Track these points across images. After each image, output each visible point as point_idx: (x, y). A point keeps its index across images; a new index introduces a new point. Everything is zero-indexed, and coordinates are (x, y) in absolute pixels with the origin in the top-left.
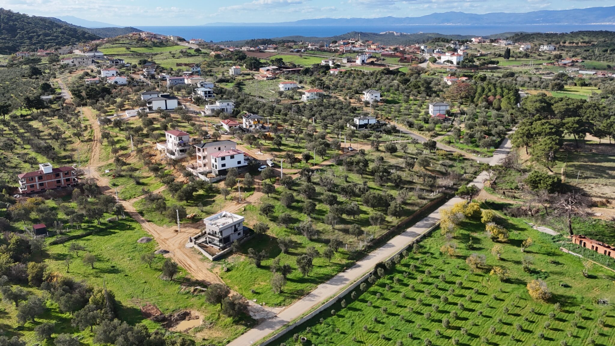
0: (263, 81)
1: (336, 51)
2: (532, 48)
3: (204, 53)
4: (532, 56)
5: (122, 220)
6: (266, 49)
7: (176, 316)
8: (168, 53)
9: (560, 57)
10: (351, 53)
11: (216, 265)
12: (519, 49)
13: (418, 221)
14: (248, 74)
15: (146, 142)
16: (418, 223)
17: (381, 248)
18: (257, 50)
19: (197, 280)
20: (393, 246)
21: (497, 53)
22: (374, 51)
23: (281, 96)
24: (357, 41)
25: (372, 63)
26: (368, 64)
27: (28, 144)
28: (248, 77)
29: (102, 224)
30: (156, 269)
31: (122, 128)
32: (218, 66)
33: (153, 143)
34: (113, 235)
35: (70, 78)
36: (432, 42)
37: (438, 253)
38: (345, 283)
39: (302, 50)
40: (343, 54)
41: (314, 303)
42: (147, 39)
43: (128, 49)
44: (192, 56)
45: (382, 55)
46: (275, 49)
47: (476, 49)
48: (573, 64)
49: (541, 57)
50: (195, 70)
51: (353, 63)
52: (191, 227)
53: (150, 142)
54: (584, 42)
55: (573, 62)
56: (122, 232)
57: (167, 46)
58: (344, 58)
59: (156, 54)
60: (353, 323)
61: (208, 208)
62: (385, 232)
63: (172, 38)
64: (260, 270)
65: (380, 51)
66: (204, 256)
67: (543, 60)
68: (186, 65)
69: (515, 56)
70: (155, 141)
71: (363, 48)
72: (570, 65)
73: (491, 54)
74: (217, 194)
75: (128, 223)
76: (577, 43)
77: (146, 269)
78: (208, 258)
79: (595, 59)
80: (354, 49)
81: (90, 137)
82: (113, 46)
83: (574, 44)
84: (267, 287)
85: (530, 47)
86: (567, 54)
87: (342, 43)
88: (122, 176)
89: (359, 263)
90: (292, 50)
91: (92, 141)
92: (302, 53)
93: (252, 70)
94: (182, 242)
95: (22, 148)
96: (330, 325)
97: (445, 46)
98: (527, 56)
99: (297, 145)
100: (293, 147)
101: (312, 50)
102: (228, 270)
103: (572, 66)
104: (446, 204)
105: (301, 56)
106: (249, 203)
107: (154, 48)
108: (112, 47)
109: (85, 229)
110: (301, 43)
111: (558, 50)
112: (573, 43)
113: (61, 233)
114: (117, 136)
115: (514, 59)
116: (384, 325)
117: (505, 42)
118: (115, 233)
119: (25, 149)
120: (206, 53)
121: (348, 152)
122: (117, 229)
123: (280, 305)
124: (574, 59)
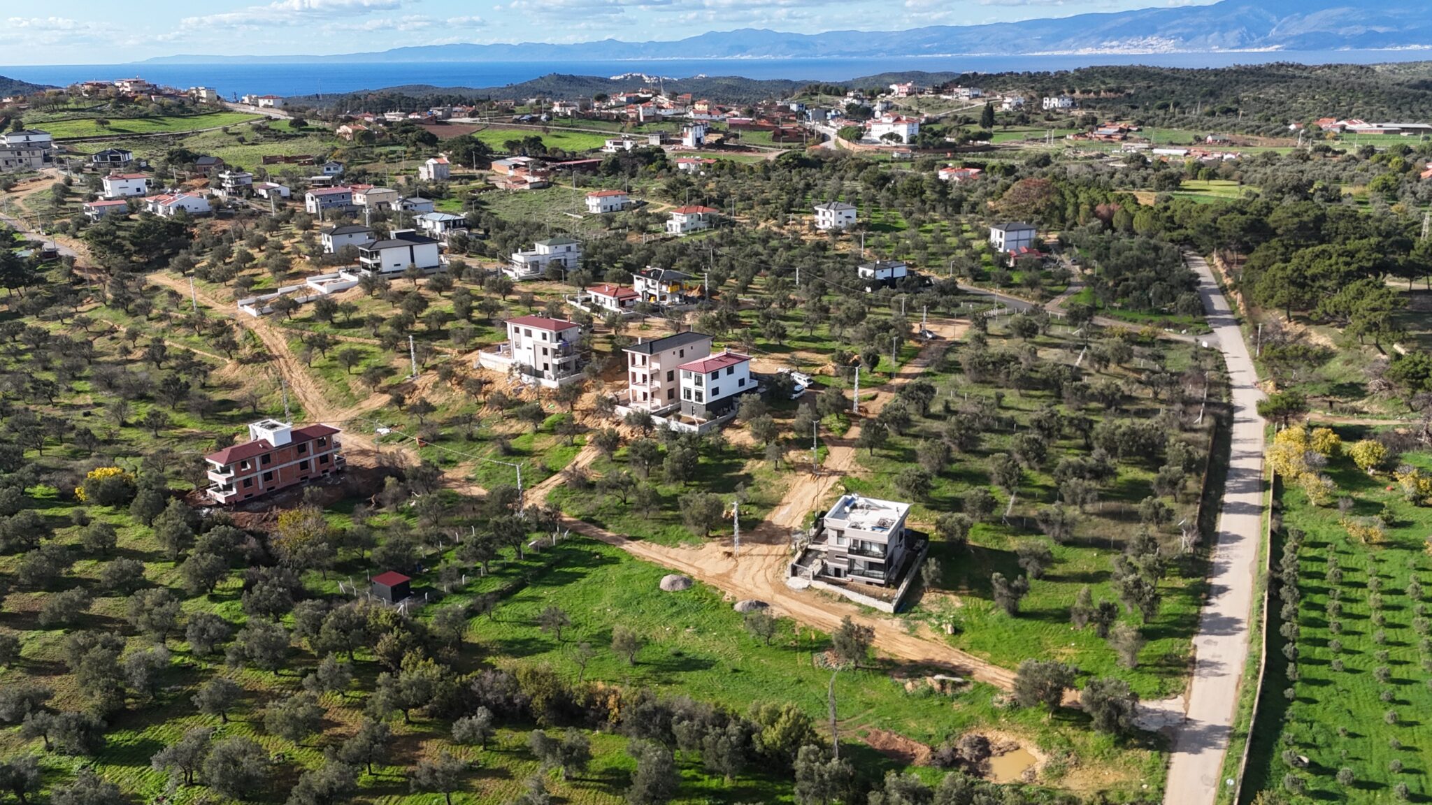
0: (524, 192)
1: (619, 119)
2: (1028, 104)
3: (318, 130)
4: (1034, 121)
5: (563, 542)
6: (450, 117)
7: (966, 749)
8: (220, 132)
9: (1092, 123)
10: (657, 122)
11: (913, 623)
12: (1000, 105)
13: (1225, 480)
14: (472, 178)
15: (439, 353)
16: (1228, 484)
17: (1220, 545)
18: (431, 119)
19: (911, 661)
20: (1237, 538)
21: (960, 115)
22: (709, 117)
23: (609, 225)
24: (655, 95)
25: (719, 145)
26: (710, 146)
27: (74, 378)
28: (474, 184)
29: (529, 557)
30: (786, 648)
31: (336, 321)
32: (375, 160)
33: (460, 352)
34: (583, 581)
35: (18, 203)
36: (804, 95)
37: (1341, 542)
38: (1241, 629)
39: (543, 117)
40: (641, 124)
41: (1233, 680)
42: (140, 97)
43: (102, 123)
44: (288, 137)
45: (732, 126)
46: (473, 115)
47: (910, 109)
48: (1125, 134)
49: (1052, 123)
50: (332, 171)
51: (677, 147)
52: (753, 541)
53: (449, 350)
54: (1110, 90)
55: (1121, 130)
56: (598, 572)
57: (198, 114)
58: (652, 133)
59: (183, 136)
60: (1350, 712)
61: (750, 493)
62: (1195, 509)
63: (204, 94)
64: (1027, 623)
65: (721, 116)
66: (860, 605)
67: (1060, 128)
68: (288, 160)
69: (1000, 121)
70: (463, 348)
71: (681, 110)
72: (1119, 137)
73: (946, 117)
74: (743, 461)
75: (587, 548)
76: (1097, 93)
77: (760, 651)
78: (875, 609)
79: (1162, 125)
80: (663, 112)
81: (257, 350)
82: (54, 116)
83: (1092, 95)
84: (1089, 658)
85: (1022, 101)
86: (1103, 115)
87: (624, 99)
88: (443, 439)
89: (1216, 581)
90: (515, 117)
91: (271, 358)
92: (543, 123)
93: (469, 166)
94: (770, 576)
95: (70, 390)
96: (1312, 722)
97: (838, 104)
98: (1024, 120)
99: (806, 333)
100: (802, 339)
101: (565, 116)
102: (957, 631)
103: (1124, 138)
104: (1234, 437)
105: (546, 131)
106: (843, 474)
107: (168, 120)
108: (54, 121)
109: (496, 574)
110: (534, 100)
111: (1082, 108)
112: (1090, 92)
113: (456, 591)
114: (337, 343)
115: (1001, 127)
116: (1413, 707)
117: (967, 92)
118: (583, 575)
119: (78, 392)
120: (324, 130)
121: (929, 343)
122: (574, 565)
123: (1167, 694)
124: (1122, 125)
